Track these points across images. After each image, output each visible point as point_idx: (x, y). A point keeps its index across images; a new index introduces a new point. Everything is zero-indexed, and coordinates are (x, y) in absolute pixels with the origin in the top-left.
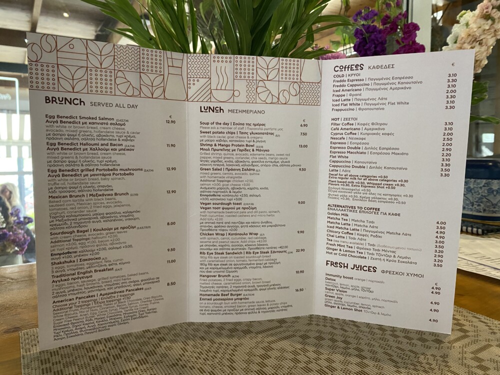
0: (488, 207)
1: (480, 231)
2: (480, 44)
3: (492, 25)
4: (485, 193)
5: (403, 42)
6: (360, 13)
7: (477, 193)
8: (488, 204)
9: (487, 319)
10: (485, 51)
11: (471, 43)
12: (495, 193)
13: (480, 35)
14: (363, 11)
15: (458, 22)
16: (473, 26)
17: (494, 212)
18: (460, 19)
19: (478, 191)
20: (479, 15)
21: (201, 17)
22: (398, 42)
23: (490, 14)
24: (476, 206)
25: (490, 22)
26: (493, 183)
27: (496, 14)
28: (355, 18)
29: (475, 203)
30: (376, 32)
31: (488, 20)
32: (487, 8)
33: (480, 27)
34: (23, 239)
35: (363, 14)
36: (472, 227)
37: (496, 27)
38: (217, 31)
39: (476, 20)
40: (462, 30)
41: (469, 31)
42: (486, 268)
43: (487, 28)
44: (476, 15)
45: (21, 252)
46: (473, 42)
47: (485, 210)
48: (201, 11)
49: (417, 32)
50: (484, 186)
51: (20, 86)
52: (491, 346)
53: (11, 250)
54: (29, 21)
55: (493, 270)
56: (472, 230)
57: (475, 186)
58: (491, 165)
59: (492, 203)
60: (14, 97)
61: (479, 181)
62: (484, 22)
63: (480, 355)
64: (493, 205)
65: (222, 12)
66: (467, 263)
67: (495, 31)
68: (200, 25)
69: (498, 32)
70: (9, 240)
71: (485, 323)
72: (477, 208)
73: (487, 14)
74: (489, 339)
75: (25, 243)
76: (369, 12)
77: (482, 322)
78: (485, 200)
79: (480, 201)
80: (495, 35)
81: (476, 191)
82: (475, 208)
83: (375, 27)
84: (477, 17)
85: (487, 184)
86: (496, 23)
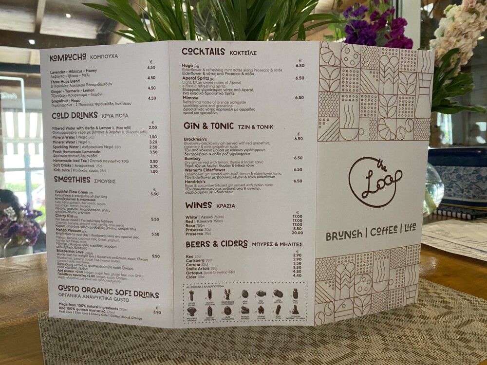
0: (478, 193)
1: (469, 216)
2: (465, 37)
3: (476, 18)
4: (474, 180)
5: (392, 37)
6: (350, 9)
7: (467, 180)
8: (478, 190)
9: (471, 297)
10: (470, 43)
11: (457, 36)
12: (484, 180)
13: (466, 29)
14: (353, 7)
15: (444, 16)
16: (459, 20)
17: (484, 198)
18: (447, 13)
19: (467, 178)
20: (464, 9)
21: (198, 16)
22: (386, 36)
23: (475, 8)
24: (465, 193)
25: (474, 16)
26: (481, 170)
27: (481, 8)
28: (346, 14)
29: (465, 190)
30: (366, 27)
31: (473, 14)
32: (472, 3)
33: (465, 21)
34: (33, 231)
35: (353, 10)
36: (462, 213)
37: (480, 20)
38: (214, 29)
39: (461, 14)
40: (449, 23)
41: (455, 25)
42: (473, 251)
43: (472, 22)
44: (462, 10)
45: (31, 244)
46: (459, 34)
47: (474, 196)
48: (198, 10)
49: (405, 27)
50: (473, 173)
51: (26, 85)
52: (473, 321)
53: (22, 242)
54: (33, 23)
55: (480, 252)
56: (461, 216)
57: (465, 173)
58: (479, 153)
59: (481, 189)
60: (20, 96)
61: (468, 168)
62: (469, 16)
63: (463, 329)
64: (482, 191)
65: (218, 13)
66: (455, 246)
67: (480, 24)
68: (197, 24)
69: (482, 25)
70: (20, 233)
71: (469, 300)
72: (467, 194)
73: (472, 8)
74: (472, 315)
75: (36, 235)
76: (359, 8)
77: (466, 299)
78: (474, 186)
79: (469, 188)
80: (480, 28)
81: (466, 178)
82: (465, 194)
83: (365, 22)
84: (462, 11)
85: (477, 171)
86: (480, 17)
